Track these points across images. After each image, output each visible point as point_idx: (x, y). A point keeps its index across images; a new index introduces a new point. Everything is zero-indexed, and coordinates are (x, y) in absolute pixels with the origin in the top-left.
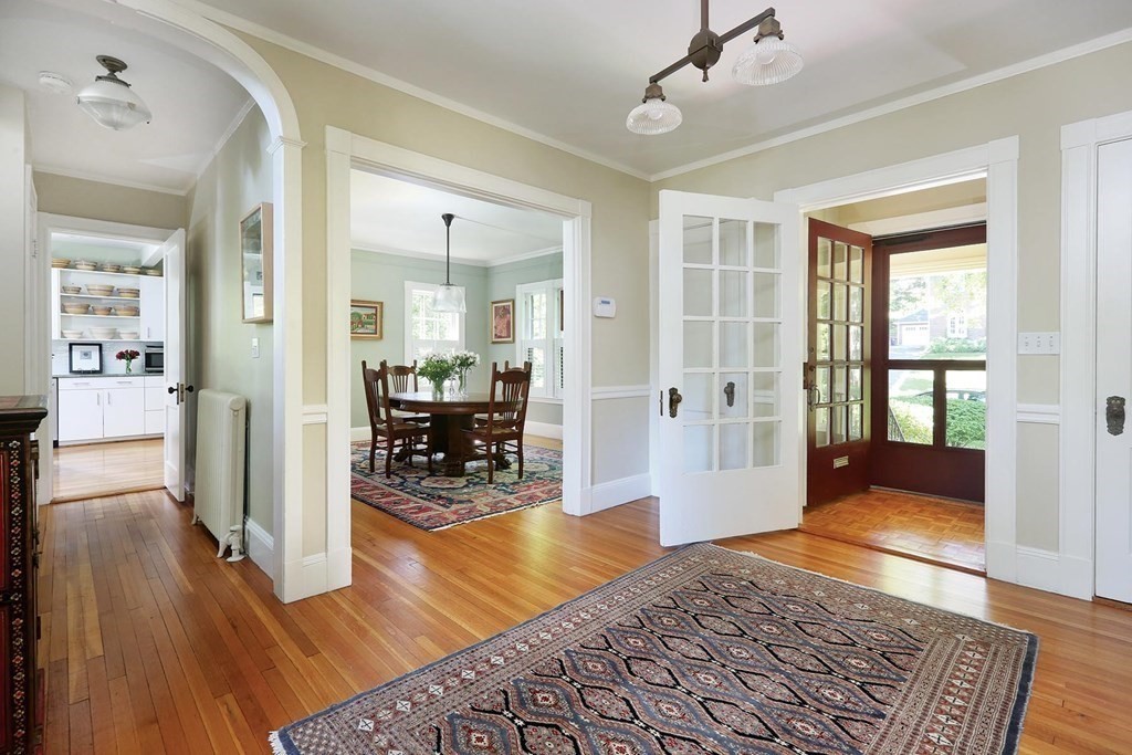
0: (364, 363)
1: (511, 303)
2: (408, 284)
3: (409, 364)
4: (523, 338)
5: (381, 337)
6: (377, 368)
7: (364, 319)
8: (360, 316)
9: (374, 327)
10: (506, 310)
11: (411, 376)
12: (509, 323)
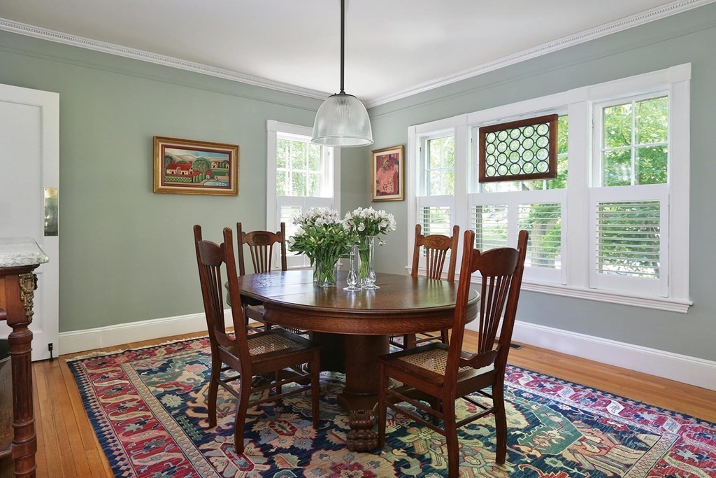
0: (198, 230)
1: (399, 151)
2: (271, 124)
3: (273, 228)
4: (418, 195)
5: (236, 193)
6: (219, 240)
7: (214, 167)
8: (208, 163)
9: (226, 178)
10: (393, 160)
11: (277, 246)
12: (396, 176)
